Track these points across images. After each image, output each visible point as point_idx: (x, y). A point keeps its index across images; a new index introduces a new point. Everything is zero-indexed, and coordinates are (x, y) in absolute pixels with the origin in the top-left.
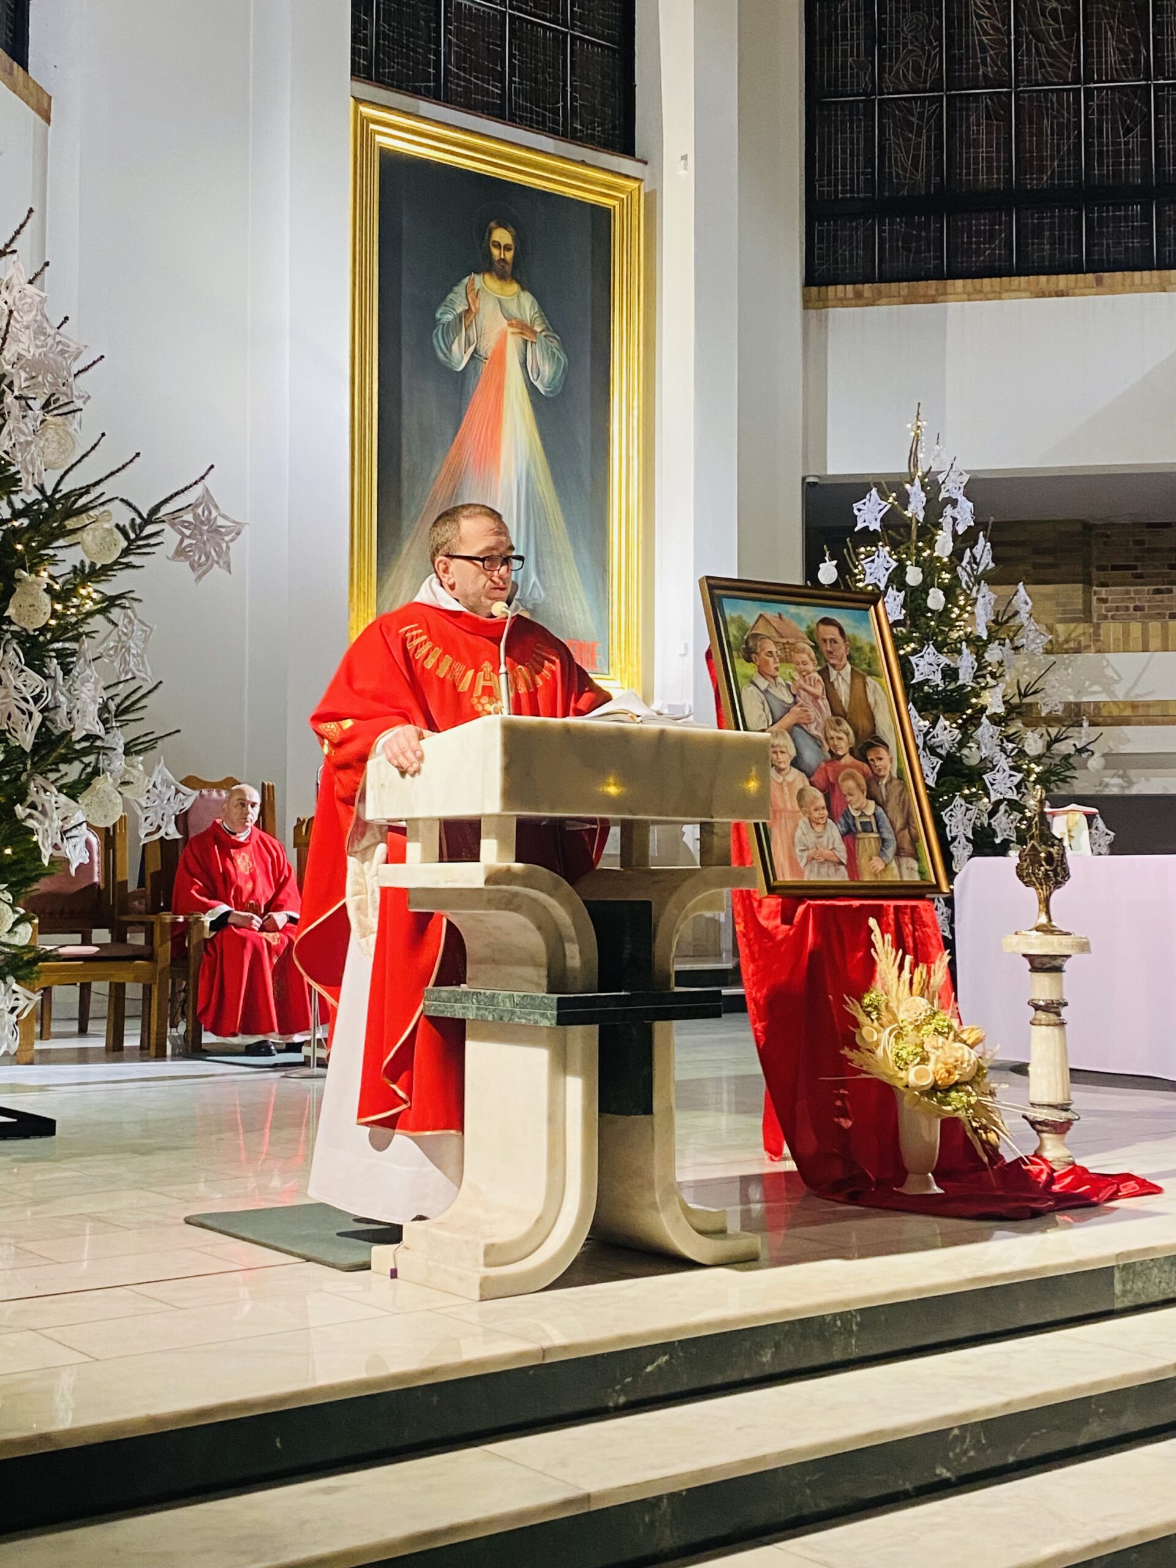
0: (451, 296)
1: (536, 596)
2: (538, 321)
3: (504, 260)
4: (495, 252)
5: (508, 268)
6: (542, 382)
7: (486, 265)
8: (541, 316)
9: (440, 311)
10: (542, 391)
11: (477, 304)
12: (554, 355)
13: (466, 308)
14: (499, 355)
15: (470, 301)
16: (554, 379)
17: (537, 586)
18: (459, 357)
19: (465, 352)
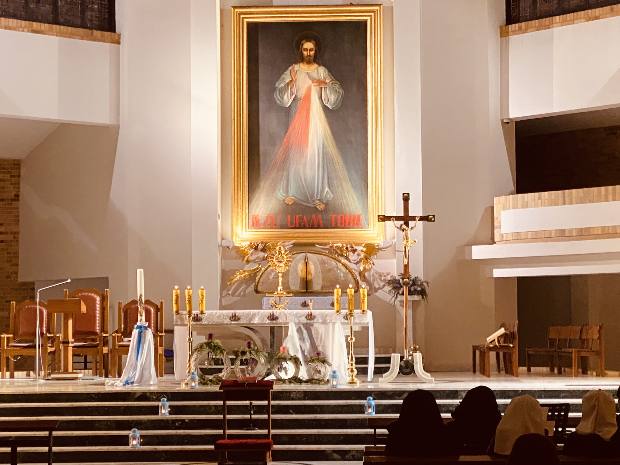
0: (283, 76)
1: (328, 197)
2: (328, 77)
3: (310, 56)
4: (305, 53)
5: (312, 59)
6: (330, 104)
7: (301, 59)
8: (329, 75)
9: (277, 84)
10: (330, 108)
11: (296, 77)
12: (336, 91)
13: (291, 80)
14: (308, 97)
15: (293, 76)
16: (336, 101)
17: (329, 193)
18: (287, 100)
19: (290, 98)
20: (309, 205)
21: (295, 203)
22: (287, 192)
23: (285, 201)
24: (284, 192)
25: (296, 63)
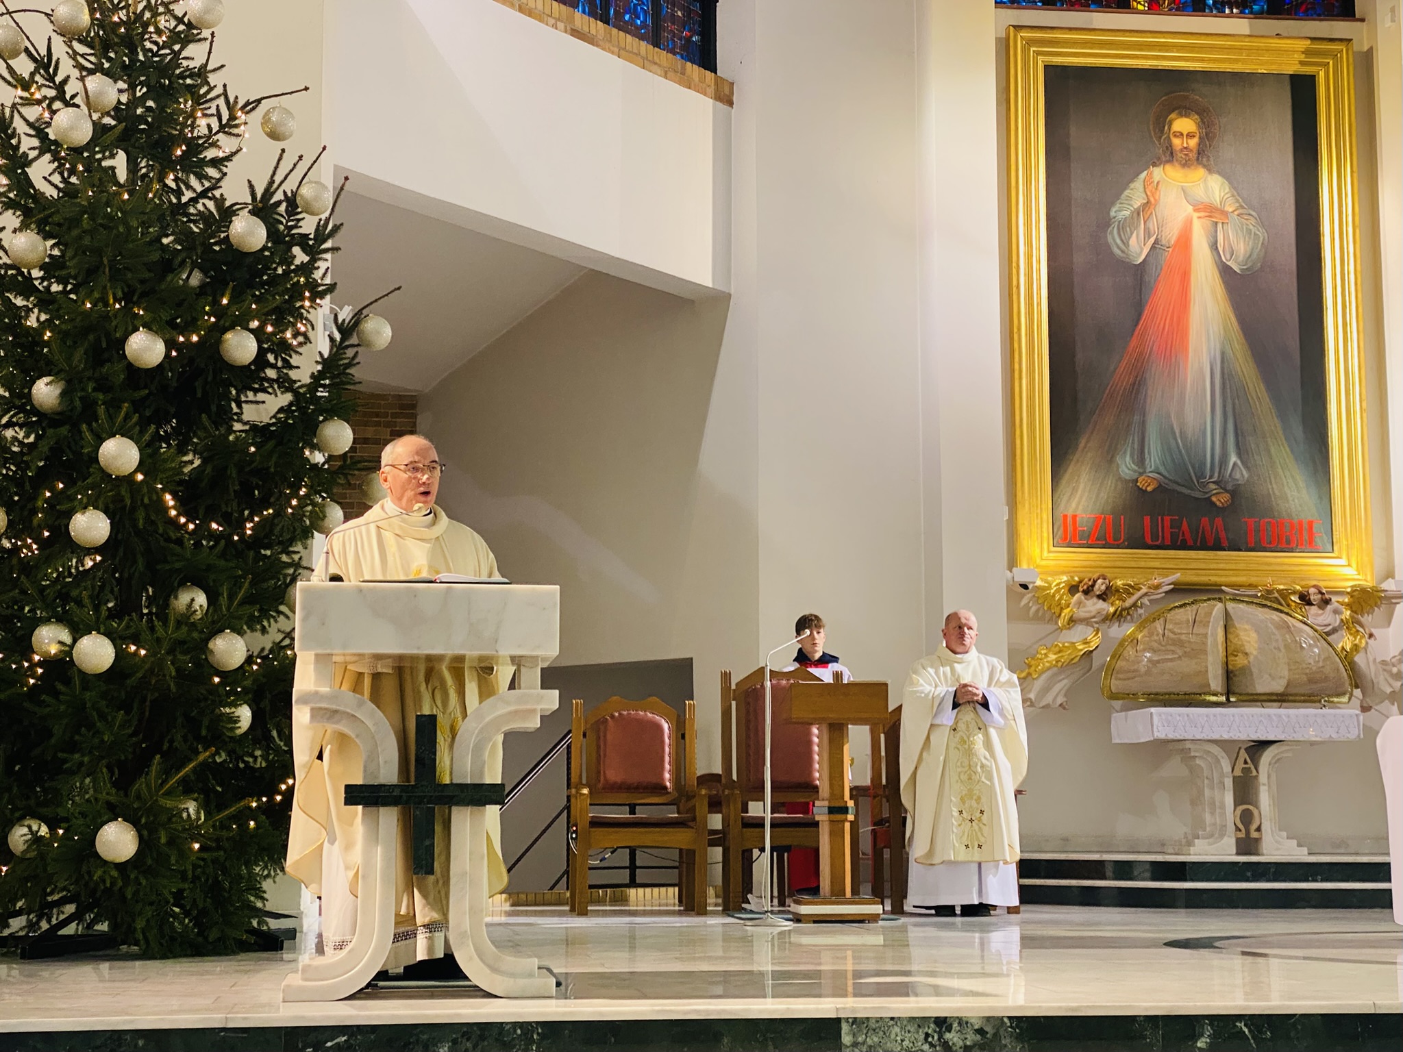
0: (1127, 193)
1: (1238, 476)
2: (1231, 200)
3: (1187, 148)
4: (1177, 142)
5: (1193, 155)
6: (1236, 261)
7: (1170, 155)
8: (1233, 196)
9: (1114, 209)
10: (1238, 271)
11: (1157, 198)
12: (1249, 231)
13: (1145, 201)
14: (1184, 241)
15: (1148, 193)
16: (1250, 256)
17: (1238, 466)
18: (1138, 250)
19: (1144, 245)
20: (1194, 494)
21: (1160, 488)
22: (1141, 460)
23: (1137, 481)
24: (1133, 463)
25: (1154, 165)
